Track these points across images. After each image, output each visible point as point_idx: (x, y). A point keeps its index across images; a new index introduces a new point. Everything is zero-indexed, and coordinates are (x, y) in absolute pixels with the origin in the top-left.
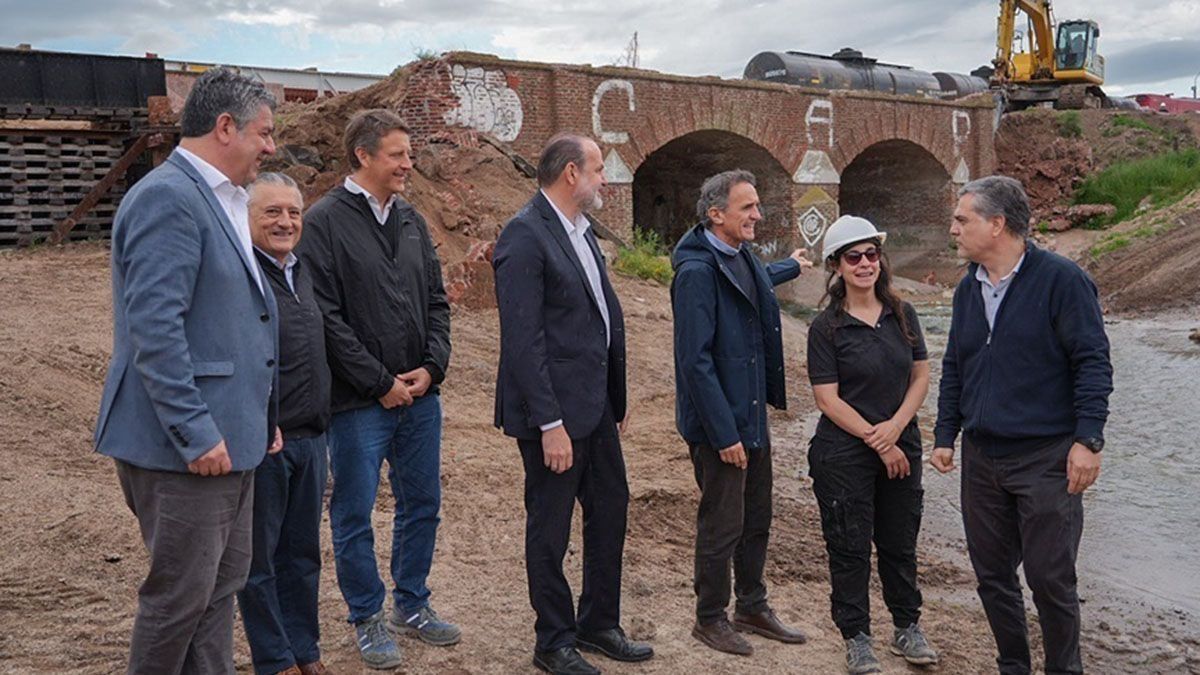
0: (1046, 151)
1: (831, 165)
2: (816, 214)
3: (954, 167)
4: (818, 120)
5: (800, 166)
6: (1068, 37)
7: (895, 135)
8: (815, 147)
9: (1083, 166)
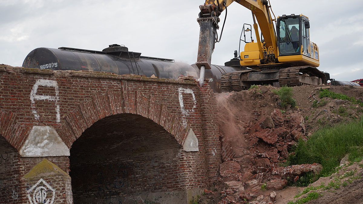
0: (265, 121)
1: (60, 139)
2: (44, 186)
3: (184, 137)
4: (43, 97)
5: (27, 141)
6: (287, 28)
7: (123, 110)
8: (41, 122)
9: (297, 133)
